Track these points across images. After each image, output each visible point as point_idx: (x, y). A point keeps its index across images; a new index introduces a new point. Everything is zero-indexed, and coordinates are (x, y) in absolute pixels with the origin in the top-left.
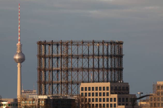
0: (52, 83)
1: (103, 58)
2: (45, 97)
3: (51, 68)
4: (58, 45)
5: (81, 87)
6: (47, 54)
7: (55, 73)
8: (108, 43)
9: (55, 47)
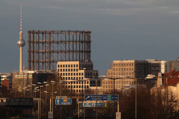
0: (38, 62)
1: (76, 44)
2: (33, 72)
3: (38, 50)
4: (43, 34)
5: (58, 64)
6: (35, 40)
7: (41, 54)
8: (80, 32)
9: (41, 35)
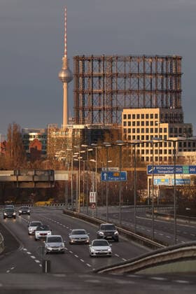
0: (92, 110)
1: (157, 78)
2: (82, 127)
3: (90, 90)
4: (100, 61)
6: (86, 73)
7: (95, 96)
8: (162, 58)
9: (96, 63)
